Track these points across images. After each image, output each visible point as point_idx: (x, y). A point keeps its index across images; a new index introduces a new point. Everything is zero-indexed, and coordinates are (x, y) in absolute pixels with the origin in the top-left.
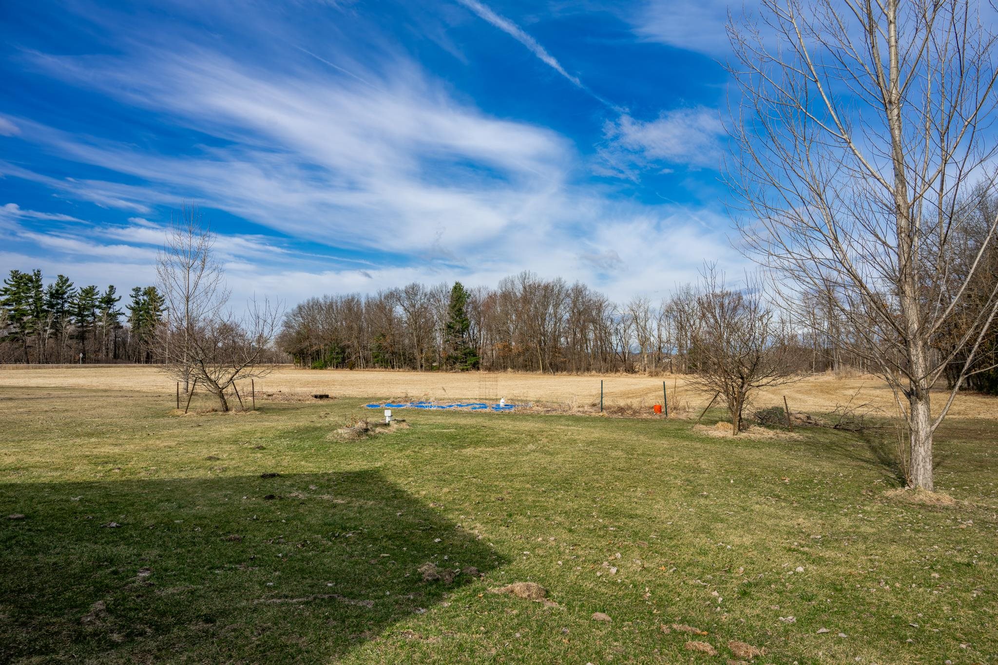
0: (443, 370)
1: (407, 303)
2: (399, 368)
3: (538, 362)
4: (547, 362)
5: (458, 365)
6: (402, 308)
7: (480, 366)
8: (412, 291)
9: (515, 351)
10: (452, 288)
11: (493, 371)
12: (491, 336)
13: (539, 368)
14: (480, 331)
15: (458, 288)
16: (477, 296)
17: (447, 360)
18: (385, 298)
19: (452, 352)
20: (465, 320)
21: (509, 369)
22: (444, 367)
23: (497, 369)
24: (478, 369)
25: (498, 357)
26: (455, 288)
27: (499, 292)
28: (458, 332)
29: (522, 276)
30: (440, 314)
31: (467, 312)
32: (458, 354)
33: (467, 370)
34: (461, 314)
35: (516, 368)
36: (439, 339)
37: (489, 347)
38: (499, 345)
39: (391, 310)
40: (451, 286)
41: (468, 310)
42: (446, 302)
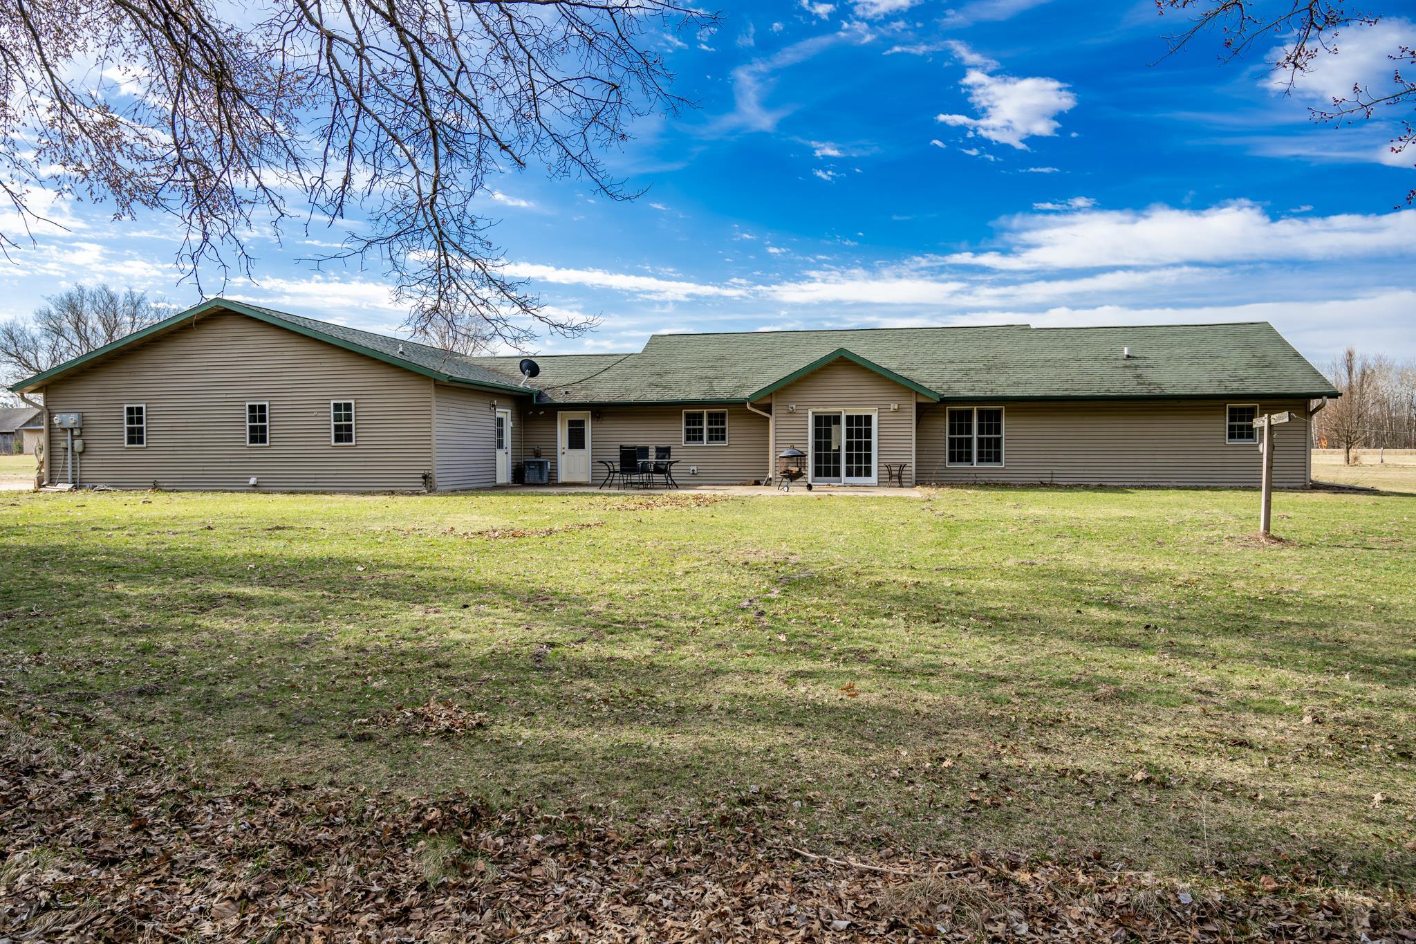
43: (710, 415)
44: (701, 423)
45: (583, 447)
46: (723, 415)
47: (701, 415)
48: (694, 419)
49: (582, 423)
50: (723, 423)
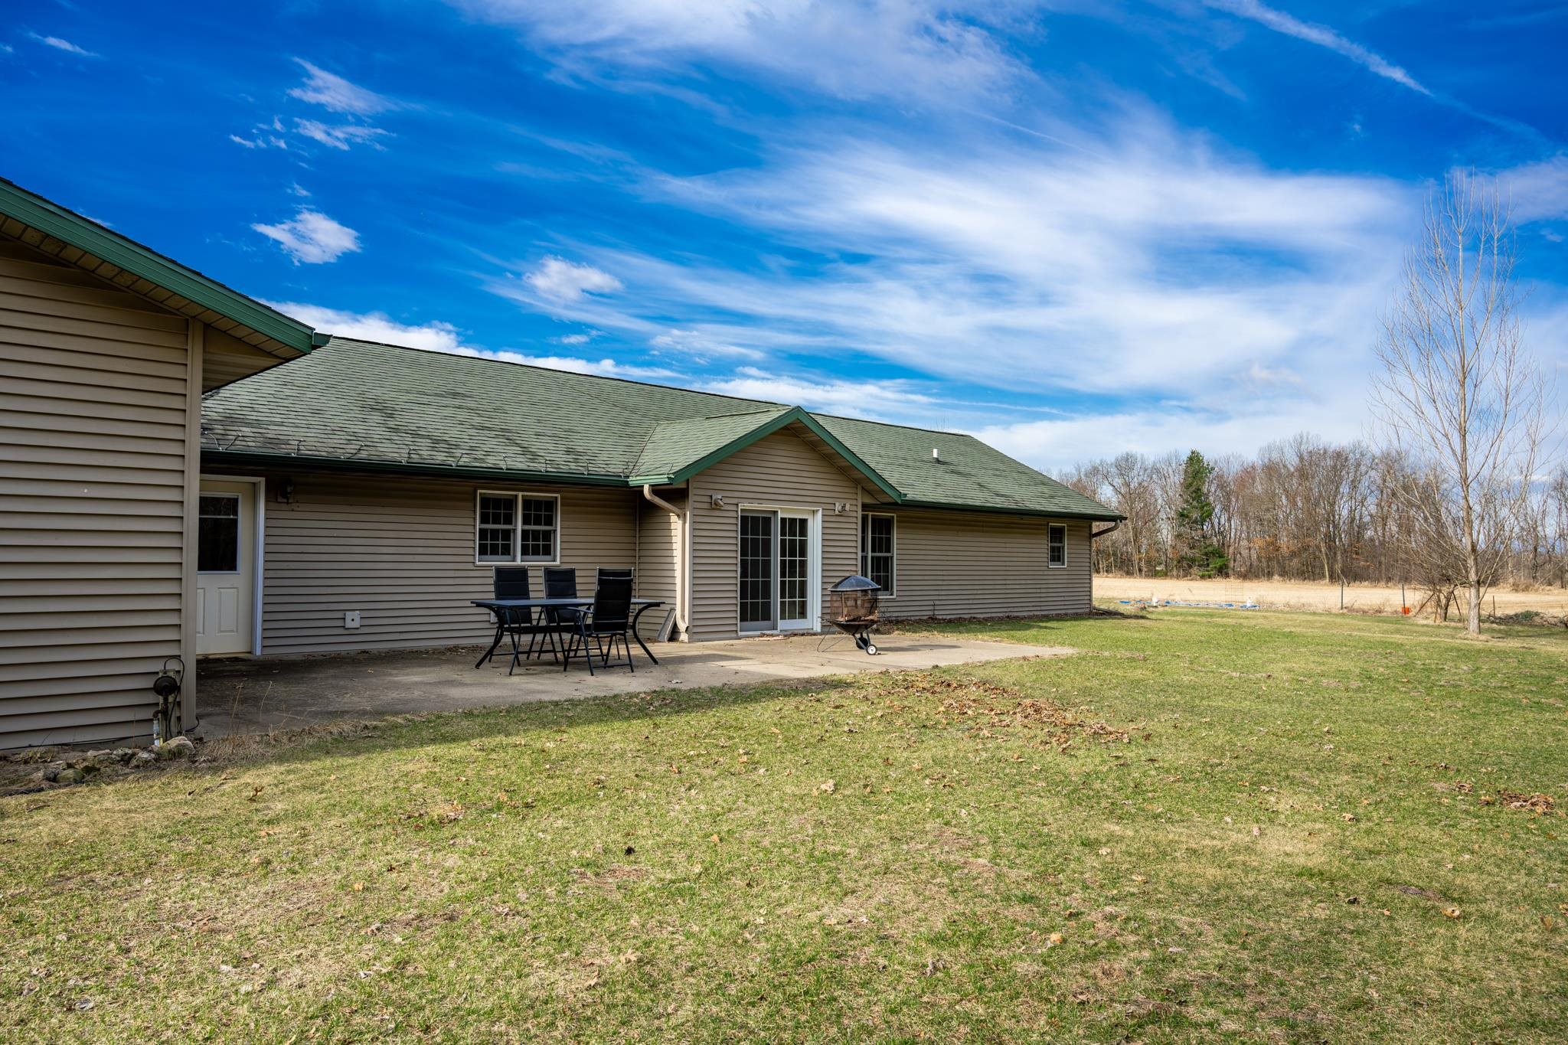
0: (1172, 577)
1: (1118, 481)
2: (1107, 571)
3: (1322, 567)
4: (1338, 567)
5: (1195, 570)
6: (1112, 488)
7: (1230, 572)
8: (1126, 464)
9: (1284, 550)
10: (1185, 459)
11: (1251, 579)
12: (1248, 528)
13: (1323, 576)
14: (1229, 520)
15: (1194, 459)
16: (1225, 469)
17: (1179, 562)
18: (1086, 475)
19: (1186, 550)
20: (1206, 505)
21: (1276, 577)
22: (1175, 573)
23: (1257, 577)
24: (1227, 576)
25: (1259, 559)
26: (1191, 459)
27: (1259, 463)
28: (1195, 522)
29: (1295, 440)
30: (1166, 498)
31: (1209, 492)
32: (1196, 553)
33: (1210, 577)
34: (1200, 496)
35: (1285, 574)
36: (1166, 533)
37: (1244, 543)
38: (1259, 543)
39: (1094, 492)
40: (1184, 457)
41: (1210, 488)
42: (1177, 479)
43: (527, 503)
44: (509, 520)
45: (232, 566)
46: (550, 505)
47: (510, 503)
48: (497, 511)
49: (232, 505)
50: (549, 521)
